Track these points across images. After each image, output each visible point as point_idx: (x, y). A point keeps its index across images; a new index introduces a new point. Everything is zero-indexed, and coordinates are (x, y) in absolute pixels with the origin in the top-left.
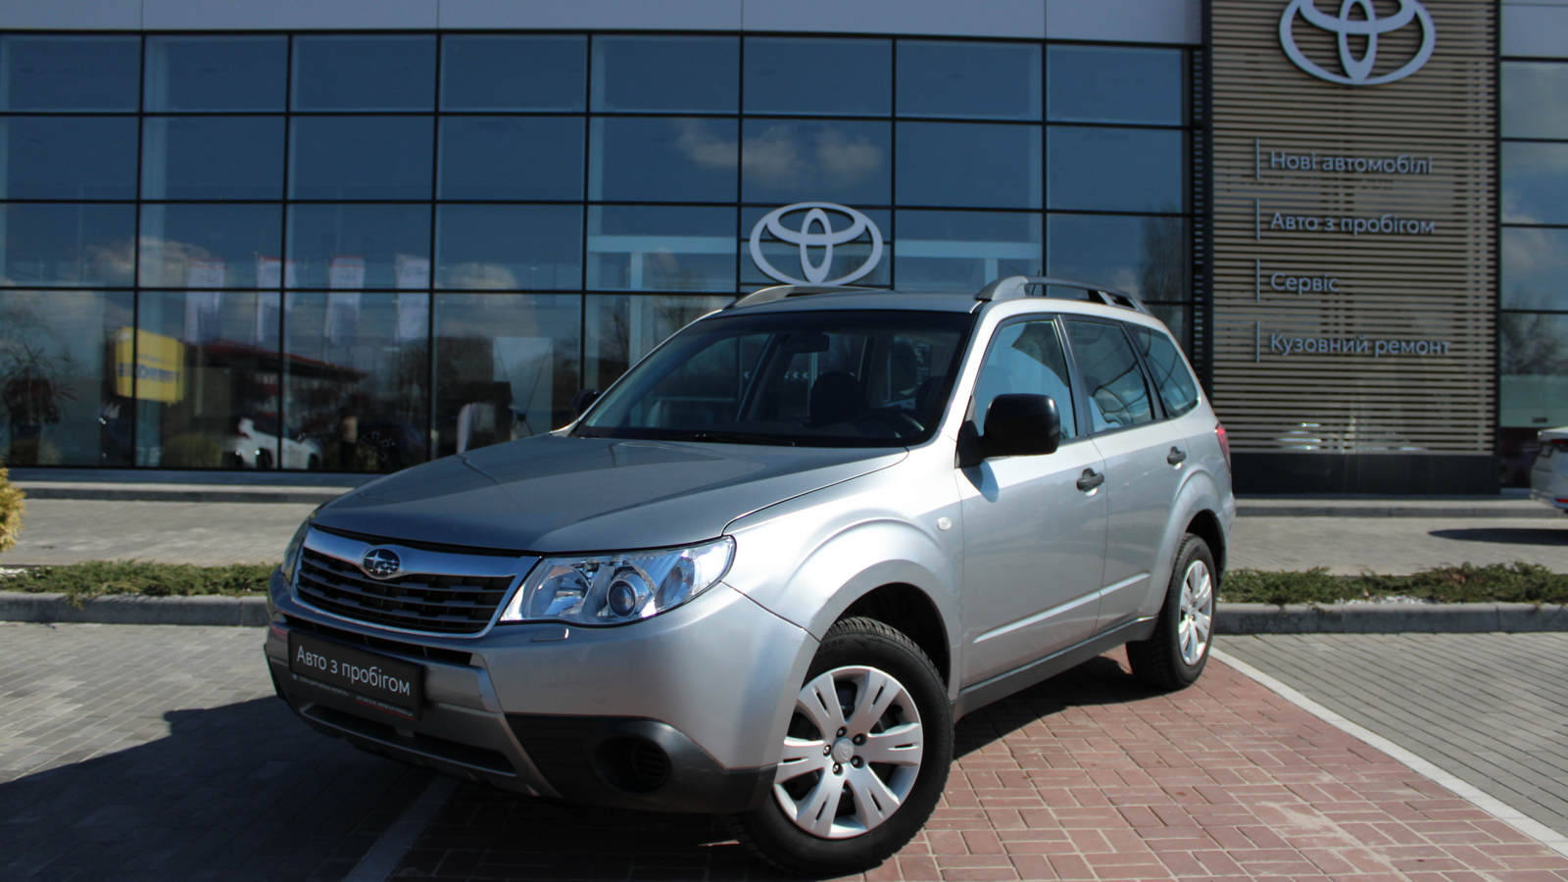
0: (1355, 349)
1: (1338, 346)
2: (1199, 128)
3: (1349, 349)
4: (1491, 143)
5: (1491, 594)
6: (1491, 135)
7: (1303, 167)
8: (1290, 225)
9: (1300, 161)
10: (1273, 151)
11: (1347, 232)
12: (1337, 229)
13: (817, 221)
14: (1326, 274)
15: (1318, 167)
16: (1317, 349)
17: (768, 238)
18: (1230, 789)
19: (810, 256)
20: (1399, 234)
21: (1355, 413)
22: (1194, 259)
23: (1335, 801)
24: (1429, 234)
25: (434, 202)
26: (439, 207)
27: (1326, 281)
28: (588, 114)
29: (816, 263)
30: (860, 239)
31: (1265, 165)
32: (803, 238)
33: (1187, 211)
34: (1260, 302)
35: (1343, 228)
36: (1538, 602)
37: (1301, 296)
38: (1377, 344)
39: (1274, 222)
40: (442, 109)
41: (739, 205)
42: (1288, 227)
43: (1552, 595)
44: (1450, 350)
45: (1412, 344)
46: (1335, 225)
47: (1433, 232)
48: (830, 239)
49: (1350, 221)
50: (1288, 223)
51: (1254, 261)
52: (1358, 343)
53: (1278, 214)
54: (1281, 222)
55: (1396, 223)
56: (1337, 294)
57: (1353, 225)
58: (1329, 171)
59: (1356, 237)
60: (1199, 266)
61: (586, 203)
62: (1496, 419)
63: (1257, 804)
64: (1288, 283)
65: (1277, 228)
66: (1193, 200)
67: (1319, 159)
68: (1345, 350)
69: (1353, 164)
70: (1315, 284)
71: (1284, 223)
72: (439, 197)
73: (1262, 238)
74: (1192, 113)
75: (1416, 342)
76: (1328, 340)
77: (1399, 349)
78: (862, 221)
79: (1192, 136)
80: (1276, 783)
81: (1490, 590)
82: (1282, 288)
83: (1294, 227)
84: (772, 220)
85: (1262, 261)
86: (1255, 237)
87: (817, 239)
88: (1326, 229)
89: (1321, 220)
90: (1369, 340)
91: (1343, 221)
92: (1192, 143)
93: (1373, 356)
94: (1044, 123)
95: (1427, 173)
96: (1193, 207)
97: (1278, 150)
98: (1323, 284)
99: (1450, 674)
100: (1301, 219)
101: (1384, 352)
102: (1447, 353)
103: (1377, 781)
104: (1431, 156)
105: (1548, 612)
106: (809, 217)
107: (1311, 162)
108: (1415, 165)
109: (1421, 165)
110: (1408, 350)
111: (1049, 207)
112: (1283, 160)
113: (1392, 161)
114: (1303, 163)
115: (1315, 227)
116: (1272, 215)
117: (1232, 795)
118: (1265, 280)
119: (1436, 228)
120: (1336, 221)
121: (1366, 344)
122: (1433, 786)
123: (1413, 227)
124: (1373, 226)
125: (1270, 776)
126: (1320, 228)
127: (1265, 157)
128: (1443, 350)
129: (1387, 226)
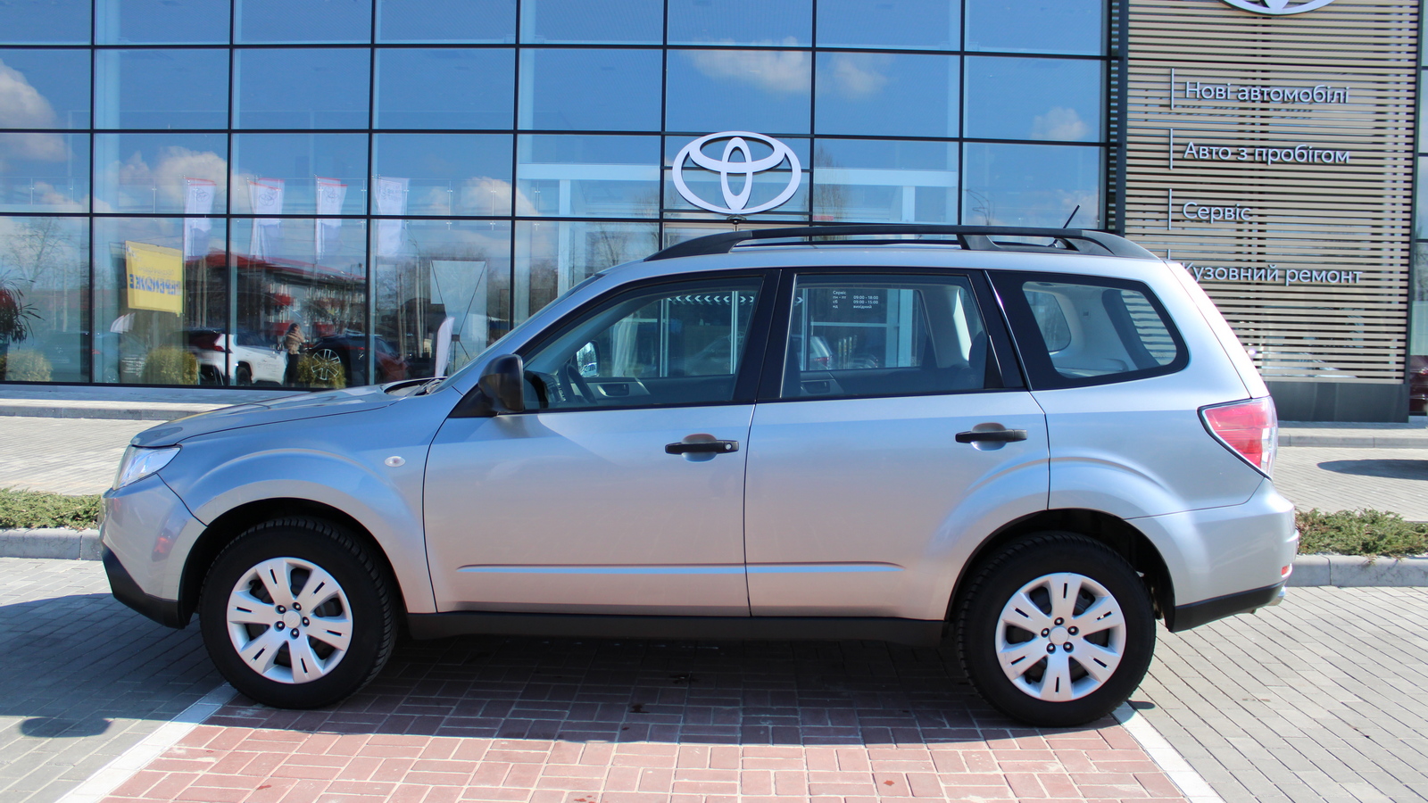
0: (1266, 277)
1: (1249, 275)
2: (1115, 58)
3: (1260, 277)
4: (1412, 72)
5: (1325, 547)
6: (1412, 64)
7: (1217, 97)
8: (1204, 155)
9: (1215, 91)
10: (1188, 80)
11: (1262, 162)
12: (1251, 158)
13: (737, 149)
14: (1239, 203)
15: (1234, 96)
16: (1228, 276)
17: (689, 166)
18: (944, 779)
19: (730, 184)
20: (1314, 164)
21: (1264, 341)
22: (1108, 187)
23: (1048, 797)
24: (1345, 165)
25: (371, 131)
26: (375, 136)
27: (1238, 210)
28: (517, 46)
29: (736, 191)
30: (779, 167)
31: (1181, 94)
32: (724, 166)
33: (1103, 141)
34: (1172, 231)
35: (1257, 158)
36: (1373, 555)
37: (1213, 224)
38: (1288, 272)
39: (1188, 151)
40: (377, 41)
41: (662, 134)
42: (1201, 157)
43: (1390, 548)
44: (1360, 279)
45: (1324, 273)
46: (1248, 154)
47: (1348, 161)
48: (749, 166)
49: (1264, 150)
50: (1201, 152)
51: (1168, 190)
52: (1269, 271)
53: (1191, 144)
54: (1194, 152)
55: (1311, 152)
56: (1251, 223)
57: (1267, 155)
58: (1245, 101)
59: (1271, 166)
60: (1114, 193)
61: (515, 132)
62: (1407, 348)
63: (963, 799)
64: (1199, 212)
65: (1191, 157)
66: (1109, 129)
67: (1235, 89)
68: (1256, 279)
69: (1268, 94)
70: (1227, 213)
71: (1198, 153)
72: (375, 127)
73: (1174, 167)
74: (1110, 43)
75: (1328, 271)
76: (1239, 268)
77: (1311, 278)
78: (781, 149)
79: (1109, 66)
80: (999, 772)
81: (1327, 541)
82: (1195, 217)
83: (1207, 157)
84: (693, 148)
85: (1173, 190)
86: (1168, 167)
87: (736, 167)
88: (1240, 158)
89: (1235, 150)
90: (1279, 270)
91: (1257, 150)
92: (1109, 72)
93: (1285, 285)
94: (962, 53)
95: (1345, 102)
96: (1109, 136)
97: (1193, 80)
98: (1235, 214)
99: (1253, 637)
100: (1214, 148)
101: (1293, 281)
102: (1359, 282)
103: (1107, 772)
104: (1348, 86)
105: (1382, 566)
106: (731, 145)
107: (1226, 91)
108: (1333, 95)
109: (1339, 94)
110: (1319, 279)
111: (965, 136)
112: (1198, 90)
113: (1309, 91)
114: (1218, 92)
115: (1229, 157)
116: (1187, 145)
117: (942, 785)
118: (1178, 209)
119: (1350, 158)
120: (1251, 150)
121: (1276, 272)
122: (1162, 782)
123: (1328, 156)
124: (1288, 155)
125: (996, 762)
126: (1234, 158)
127: (1181, 87)
128: (1354, 279)
129: (1301, 156)
